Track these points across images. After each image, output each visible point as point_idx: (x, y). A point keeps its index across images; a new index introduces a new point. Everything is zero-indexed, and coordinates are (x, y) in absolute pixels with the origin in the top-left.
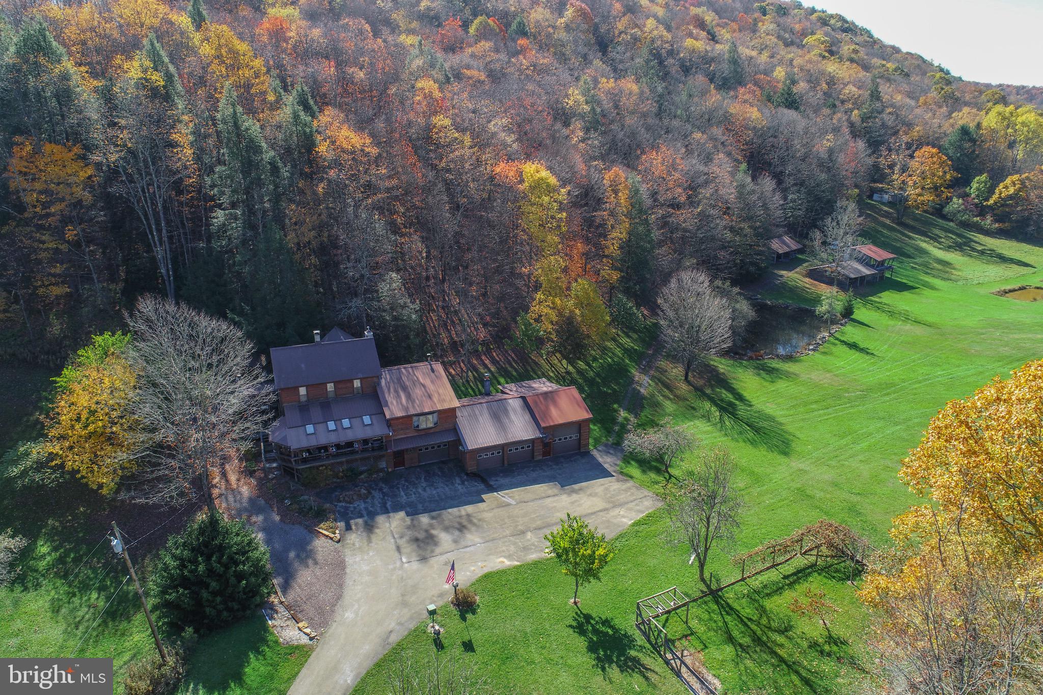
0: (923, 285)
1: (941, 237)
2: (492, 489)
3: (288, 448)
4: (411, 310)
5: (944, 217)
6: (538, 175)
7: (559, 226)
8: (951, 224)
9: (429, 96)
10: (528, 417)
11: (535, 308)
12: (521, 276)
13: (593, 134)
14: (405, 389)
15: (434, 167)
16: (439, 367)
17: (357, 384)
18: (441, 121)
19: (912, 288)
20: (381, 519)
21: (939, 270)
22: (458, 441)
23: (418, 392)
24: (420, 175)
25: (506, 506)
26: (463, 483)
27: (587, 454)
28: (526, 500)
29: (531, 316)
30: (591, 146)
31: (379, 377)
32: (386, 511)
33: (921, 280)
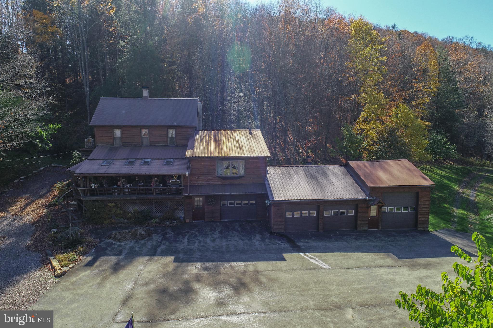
2: (299, 250)
10: (351, 180)
17: (172, 133)
22: (266, 194)
23: (229, 144)
25: (314, 269)
27: (427, 232)
28: (345, 266)
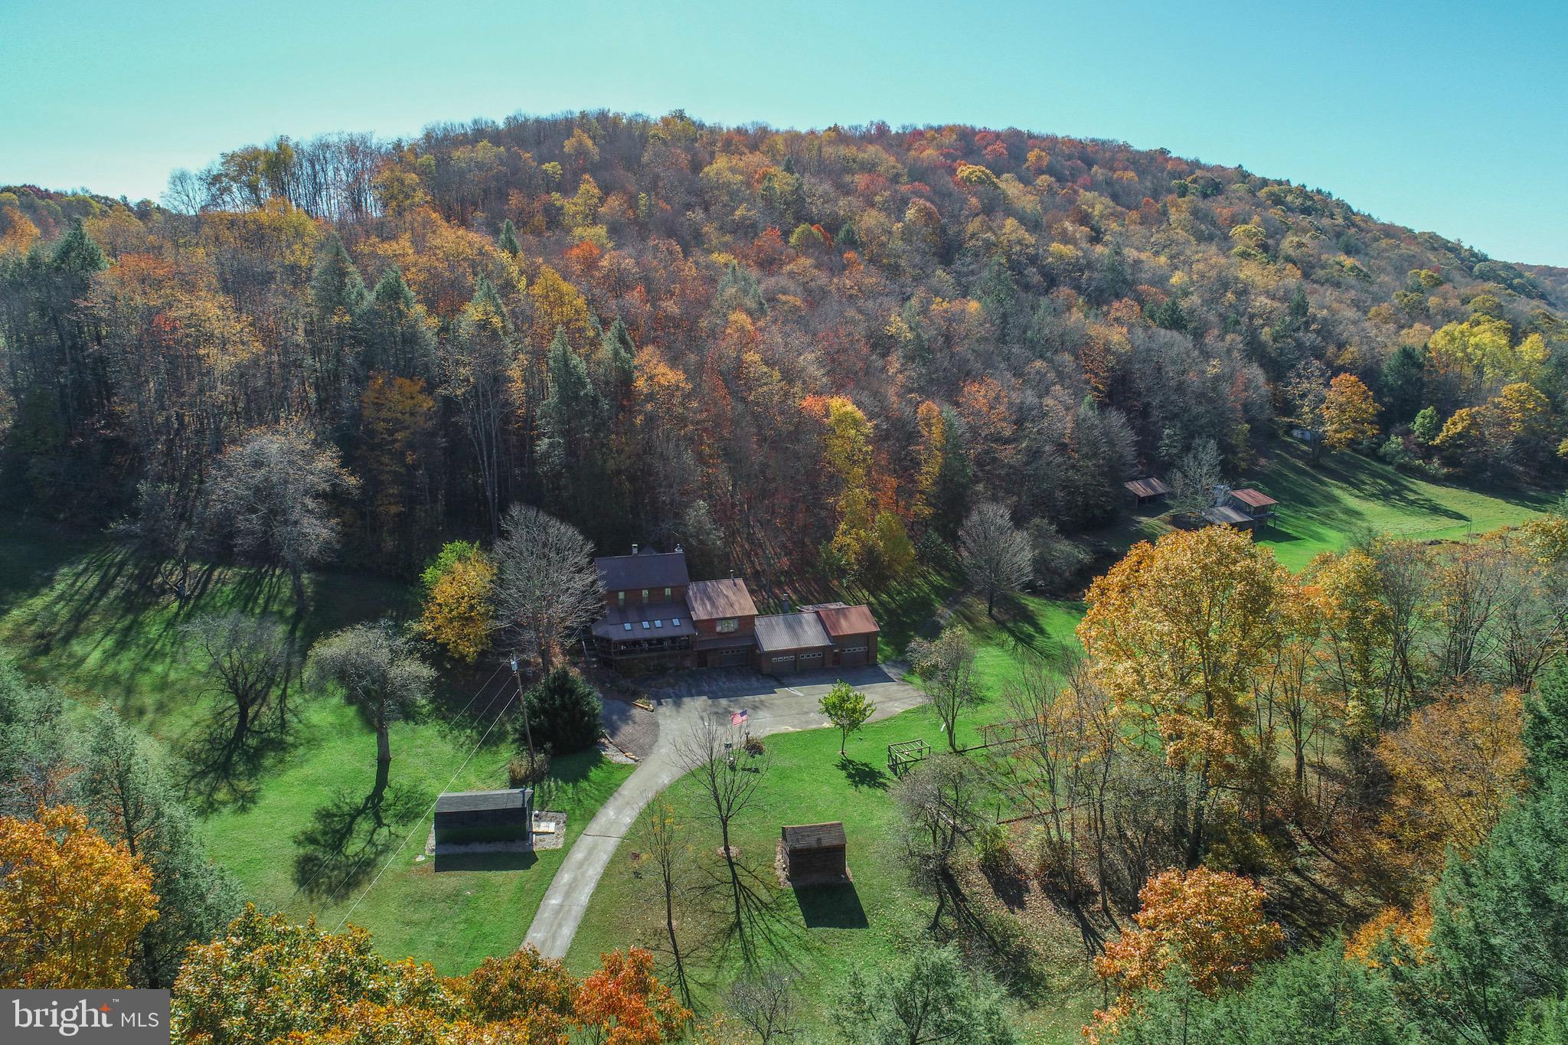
0: (1311, 537)
1: (1366, 484)
2: (783, 685)
3: (609, 641)
4: (716, 538)
5: (1382, 459)
6: (844, 409)
7: (865, 460)
8: (1389, 468)
9: (742, 330)
10: (820, 628)
11: (839, 539)
12: (823, 507)
13: (910, 365)
14: (710, 599)
15: (743, 400)
16: (740, 582)
17: (668, 591)
18: (752, 357)
19: (1296, 539)
20: (686, 700)
21: (1342, 520)
22: (756, 644)
23: (722, 602)
24: (730, 407)
25: (794, 696)
26: (758, 680)
27: (875, 665)
29: (834, 546)
30: (909, 377)
31: (686, 587)
32: (691, 695)
33: (1312, 531)
